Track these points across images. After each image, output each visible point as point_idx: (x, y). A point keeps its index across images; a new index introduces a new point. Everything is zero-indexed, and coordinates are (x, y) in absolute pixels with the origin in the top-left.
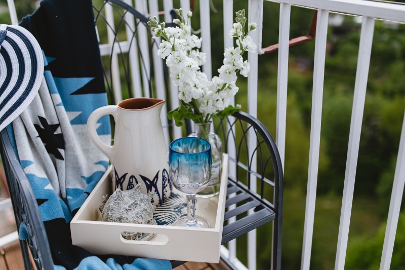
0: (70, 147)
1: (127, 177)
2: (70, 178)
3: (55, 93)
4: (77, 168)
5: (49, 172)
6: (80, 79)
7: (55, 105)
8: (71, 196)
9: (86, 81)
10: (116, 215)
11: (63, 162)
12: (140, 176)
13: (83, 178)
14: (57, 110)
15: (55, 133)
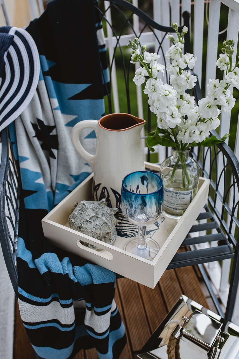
0: (62, 148)
1: (101, 187)
2: (60, 174)
3: (53, 97)
4: (67, 167)
5: (43, 167)
6: (77, 85)
7: (53, 108)
8: (58, 190)
9: (83, 87)
10: (77, 224)
11: (56, 161)
12: (111, 189)
13: (71, 177)
14: (54, 114)
15: (51, 134)
